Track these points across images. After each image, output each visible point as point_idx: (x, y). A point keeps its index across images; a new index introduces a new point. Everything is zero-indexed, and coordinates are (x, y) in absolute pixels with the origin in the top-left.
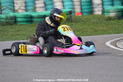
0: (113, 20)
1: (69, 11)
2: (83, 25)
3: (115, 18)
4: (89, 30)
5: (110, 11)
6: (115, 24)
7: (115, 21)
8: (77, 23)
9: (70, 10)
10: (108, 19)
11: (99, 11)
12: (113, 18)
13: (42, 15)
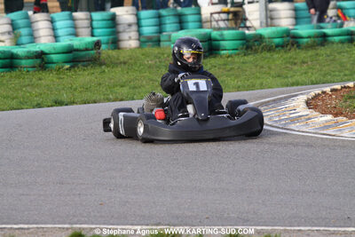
2: (128, 73)
4: (144, 82)
11: (130, 38)
13: (36, 52)
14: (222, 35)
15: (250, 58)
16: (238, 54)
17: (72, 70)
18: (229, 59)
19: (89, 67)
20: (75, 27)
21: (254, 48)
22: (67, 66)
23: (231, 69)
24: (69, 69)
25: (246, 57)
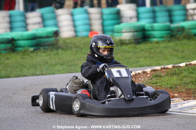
0: (127, 44)
1: (53, 32)
2: (75, 54)
3: (130, 41)
5: (122, 29)
6: (129, 52)
7: (131, 47)
8: (67, 50)
9: (55, 29)
10: (119, 44)
12: (127, 42)
13: (8, 38)
14: (152, 27)
15: (172, 44)
16: (164, 41)
17: (36, 52)
18: (156, 45)
19: (48, 50)
20: (89, 19)
21: (177, 36)
22: (32, 49)
23: (155, 52)
24: (33, 52)
25: (169, 44)
